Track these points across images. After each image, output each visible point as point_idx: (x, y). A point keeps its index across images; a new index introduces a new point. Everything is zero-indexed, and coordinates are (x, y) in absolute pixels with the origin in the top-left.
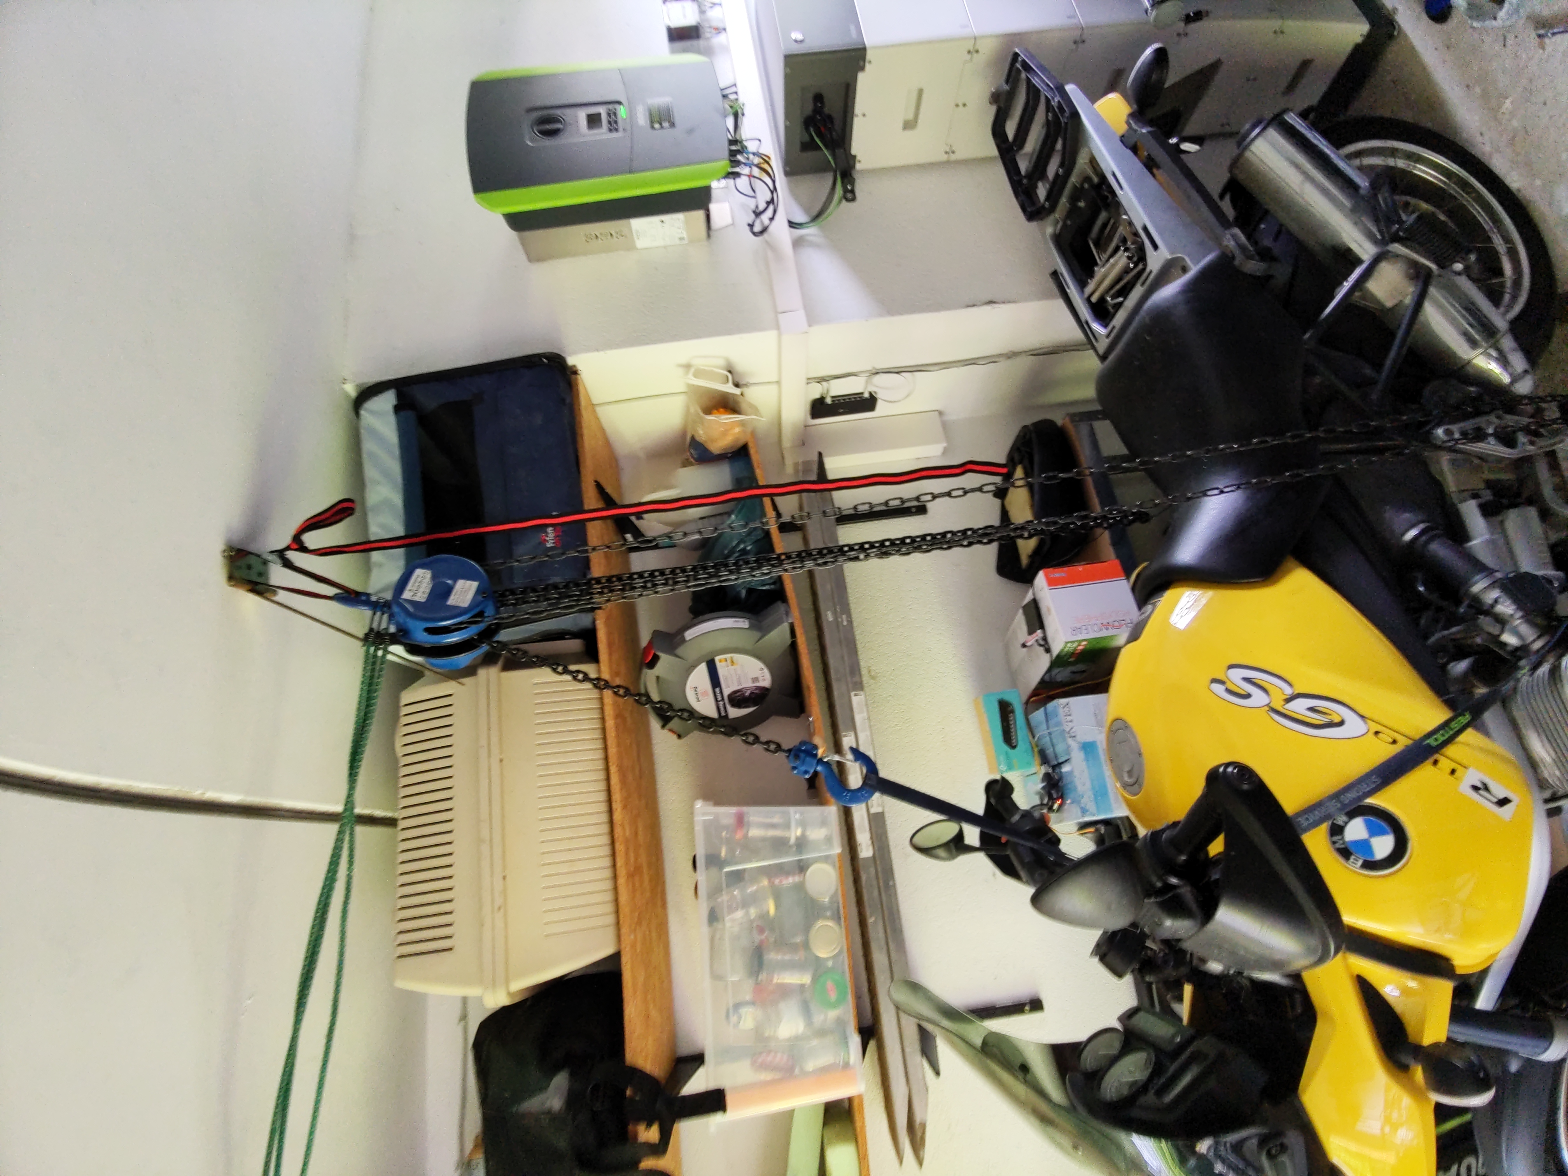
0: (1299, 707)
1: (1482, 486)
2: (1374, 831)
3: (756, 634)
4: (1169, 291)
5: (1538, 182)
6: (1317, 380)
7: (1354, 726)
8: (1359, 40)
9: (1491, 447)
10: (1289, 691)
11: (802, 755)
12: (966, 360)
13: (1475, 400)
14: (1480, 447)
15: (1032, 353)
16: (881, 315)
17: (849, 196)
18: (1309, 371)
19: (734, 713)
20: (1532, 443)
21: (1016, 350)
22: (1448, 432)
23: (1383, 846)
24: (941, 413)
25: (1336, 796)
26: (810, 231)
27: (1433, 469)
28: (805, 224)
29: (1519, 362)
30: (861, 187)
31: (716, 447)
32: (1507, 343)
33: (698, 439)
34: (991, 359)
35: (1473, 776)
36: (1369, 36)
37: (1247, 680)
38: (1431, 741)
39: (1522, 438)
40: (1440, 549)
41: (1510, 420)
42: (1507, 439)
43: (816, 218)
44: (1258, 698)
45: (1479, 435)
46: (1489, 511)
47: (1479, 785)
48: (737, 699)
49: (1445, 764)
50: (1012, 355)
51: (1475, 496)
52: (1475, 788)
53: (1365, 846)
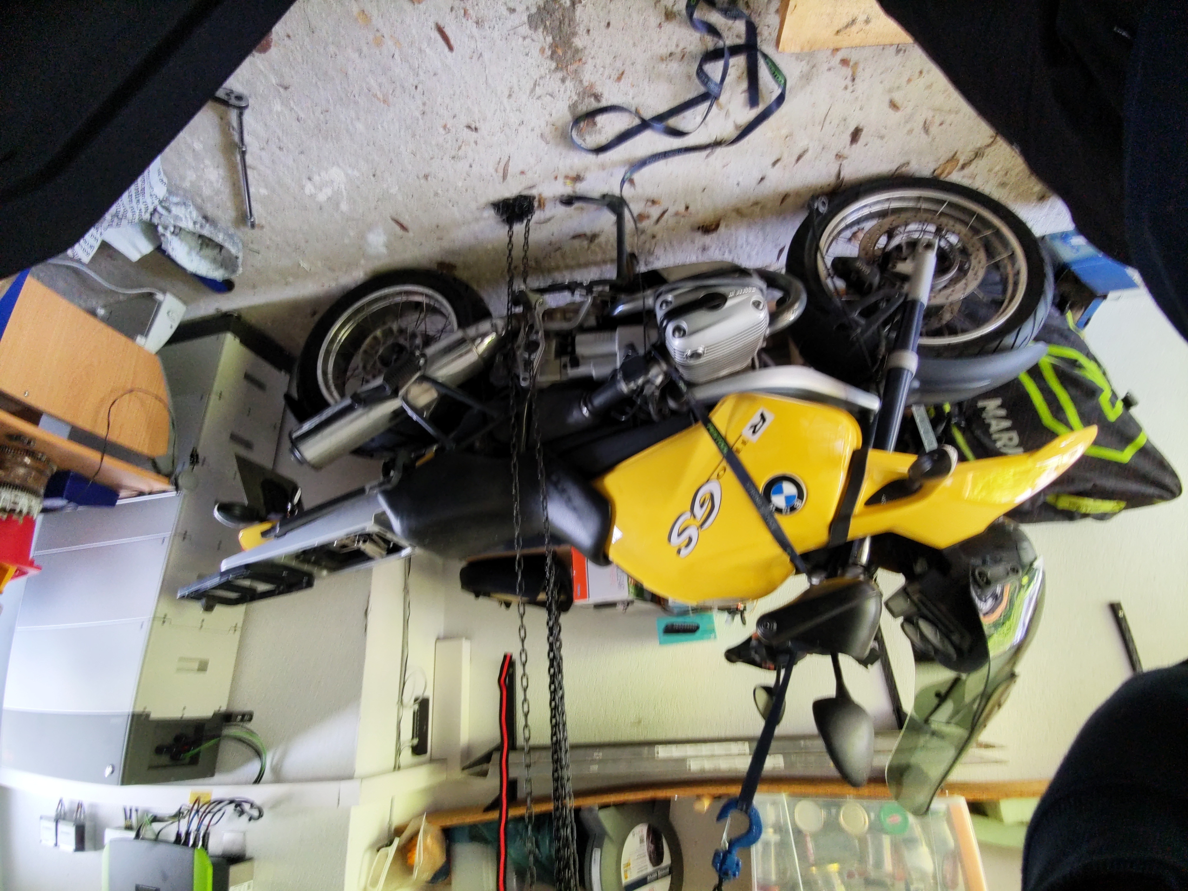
0: (700, 513)
1: (558, 361)
2: (780, 491)
3: (606, 842)
4: (396, 523)
5: (363, 262)
6: (477, 444)
7: (713, 487)
8: (238, 341)
9: (537, 357)
10: (688, 514)
11: (724, 867)
12: (404, 625)
13: (506, 357)
14: (536, 364)
15: (407, 575)
16: (358, 706)
17: (246, 718)
18: (470, 449)
19: (667, 860)
20: (537, 332)
21: (403, 587)
22: (525, 379)
23: (789, 489)
24: (438, 639)
25: (758, 507)
26: (269, 759)
27: (545, 385)
28: (262, 764)
29: (485, 326)
30: (240, 706)
31: (439, 860)
32: (472, 331)
33: (430, 878)
34: (407, 606)
35: (747, 433)
36: (236, 333)
37: (679, 535)
38: (725, 451)
39: (534, 337)
40: (599, 400)
41: (521, 339)
42: (532, 347)
43: (258, 754)
44: (692, 532)
45: (528, 364)
46: (575, 362)
47: (752, 430)
48: (656, 857)
49: (738, 445)
50: (406, 590)
51: (565, 366)
52: (754, 432)
53: (788, 499)
